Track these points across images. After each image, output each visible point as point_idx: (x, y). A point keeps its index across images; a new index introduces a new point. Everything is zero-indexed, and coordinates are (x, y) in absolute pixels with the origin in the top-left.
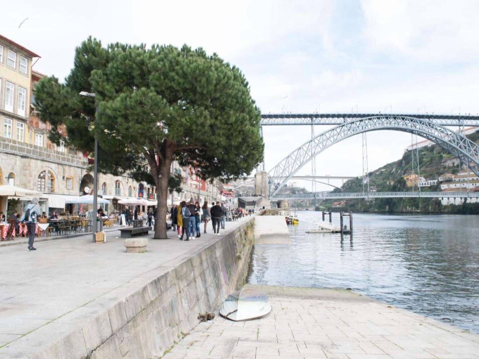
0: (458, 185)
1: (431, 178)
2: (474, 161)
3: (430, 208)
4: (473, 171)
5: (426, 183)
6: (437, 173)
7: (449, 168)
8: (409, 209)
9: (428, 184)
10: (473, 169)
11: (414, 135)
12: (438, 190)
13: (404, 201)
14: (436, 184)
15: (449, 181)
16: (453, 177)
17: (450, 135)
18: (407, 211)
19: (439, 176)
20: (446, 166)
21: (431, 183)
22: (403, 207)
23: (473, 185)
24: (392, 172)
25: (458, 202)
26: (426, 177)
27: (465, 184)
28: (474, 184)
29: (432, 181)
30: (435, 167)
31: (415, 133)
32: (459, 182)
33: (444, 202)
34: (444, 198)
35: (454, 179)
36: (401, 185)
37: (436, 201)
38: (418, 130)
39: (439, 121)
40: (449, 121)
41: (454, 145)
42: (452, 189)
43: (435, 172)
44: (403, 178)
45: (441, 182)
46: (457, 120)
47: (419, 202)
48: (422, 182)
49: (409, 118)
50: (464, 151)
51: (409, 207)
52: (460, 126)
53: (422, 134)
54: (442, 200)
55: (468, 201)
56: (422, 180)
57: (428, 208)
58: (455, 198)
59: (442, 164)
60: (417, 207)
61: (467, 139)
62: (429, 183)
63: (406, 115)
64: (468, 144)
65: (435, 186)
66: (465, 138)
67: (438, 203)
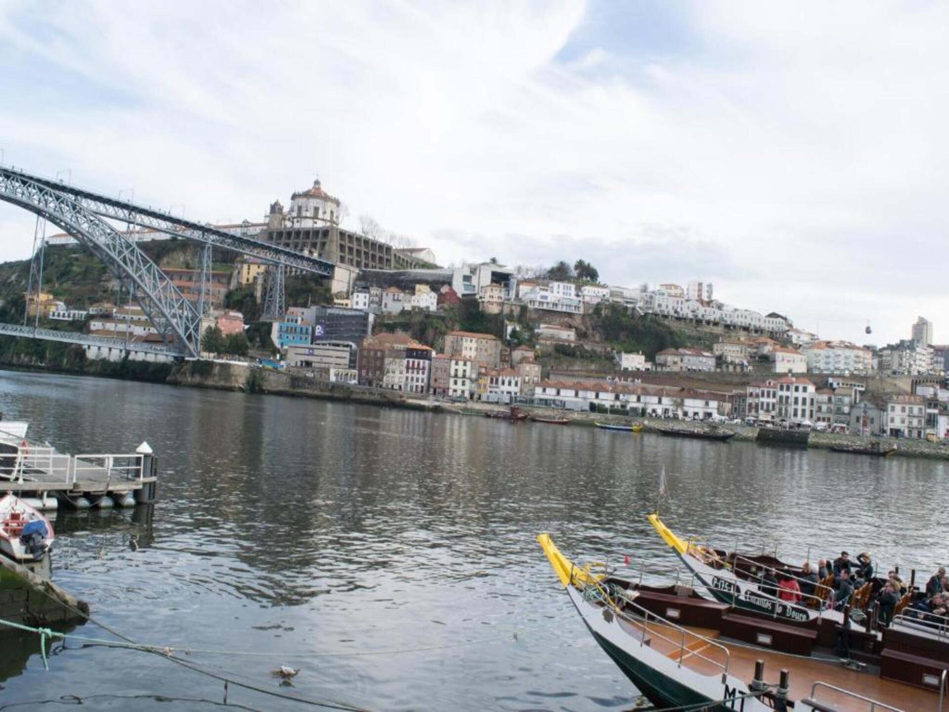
0: (122, 327)
1: (78, 306)
2: (142, 288)
3: (65, 361)
4: (140, 305)
5: (66, 315)
6: (89, 298)
7: (113, 293)
8: (24, 359)
9: (69, 316)
10: (141, 303)
11: (41, 218)
12: (84, 330)
13: (17, 342)
14: (83, 319)
15: (106, 317)
16: (115, 310)
17: (109, 234)
18: (20, 361)
19: (91, 304)
20: (108, 288)
21: (74, 315)
22: (13, 354)
23: (145, 329)
24: (10, 281)
25: (115, 356)
26: (68, 304)
27: (132, 326)
28: (147, 329)
29: (76, 312)
30: (89, 286)
31: (44, 216)
32: (123, 321)
33: (91, 354)
34: (91, 347)
35: (114, 315)
36: (17, 310)
37: (76, 349)
38: (52, 211)
39: (93, 205)
40: (111, 210)
41: (113, 254)
42: (108, 332)
43: (87, 296)
44: (23, 296)
45: (92, 317)
46: (126, 212)
47: (46, 348)
48: (59, 310)
49: (36, 184)
50: (130, 270)
51: (26, 355)
52: (130, 223)
53: (58, 221)
54: (87, 350)
55: (131, 357)
56: (59, 307)
57: (62, 361)
58: (110, 349)
59: (102, 283)
60: (42, 358)
61: (136, 248)
62: (72, 315)
63: (31, 178)
64: (137, 258)
65: (81, 322)
66: (134, 246)
67: (80, 353)
